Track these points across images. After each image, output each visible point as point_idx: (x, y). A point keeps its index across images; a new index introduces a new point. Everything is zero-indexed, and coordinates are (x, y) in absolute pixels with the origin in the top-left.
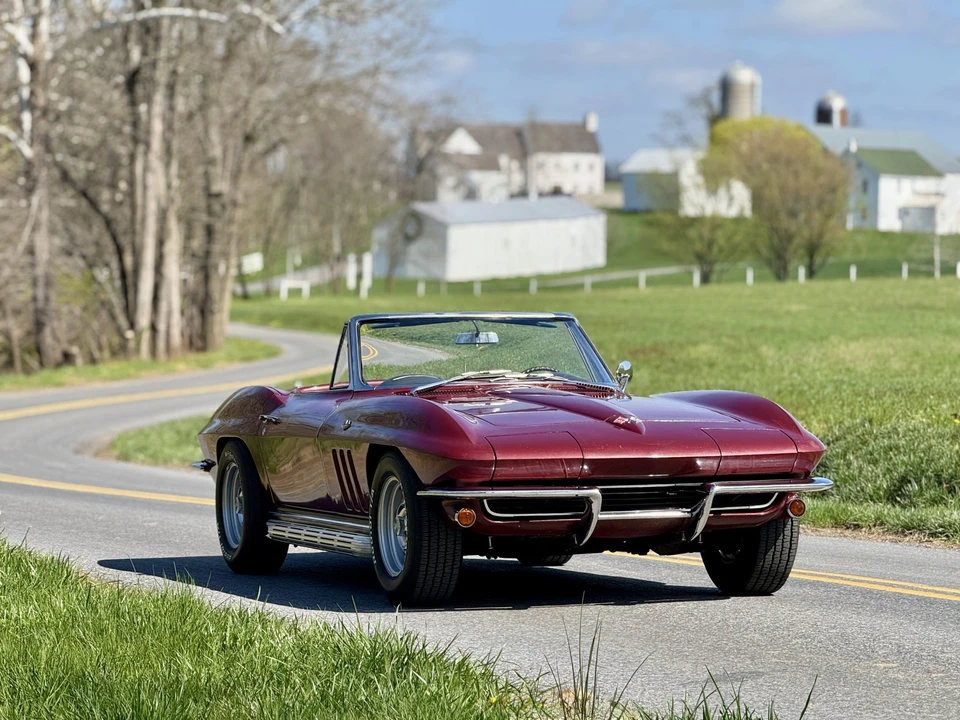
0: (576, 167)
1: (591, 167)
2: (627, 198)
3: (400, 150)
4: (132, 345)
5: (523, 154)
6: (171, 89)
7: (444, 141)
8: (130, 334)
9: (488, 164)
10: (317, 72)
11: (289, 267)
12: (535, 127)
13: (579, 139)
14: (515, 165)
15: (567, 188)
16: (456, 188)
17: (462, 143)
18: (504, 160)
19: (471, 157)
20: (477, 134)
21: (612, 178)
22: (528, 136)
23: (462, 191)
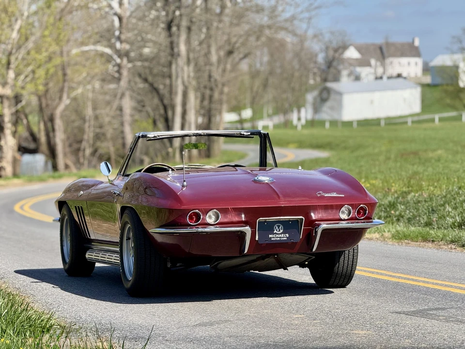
0: (409, 64)
1: (416, 64)
2: (433, 79)
3: (321, 58)
5: (383, 58)
6: (189, 29)
7: (342, 53)
8: (170, 150)
9: (365, 63)
10: (265, 20)
11: (265, 115)
12: (388, 44)
13: (411, 51)
14: (379, 63)
15: (404, 74)
16: (349, 75)
17: (352, 53)
18: (373, 62)
19: (357, 59)
20: (359, 49)
21: (426, 69)
22: (384, 50)
23: (353, 77)
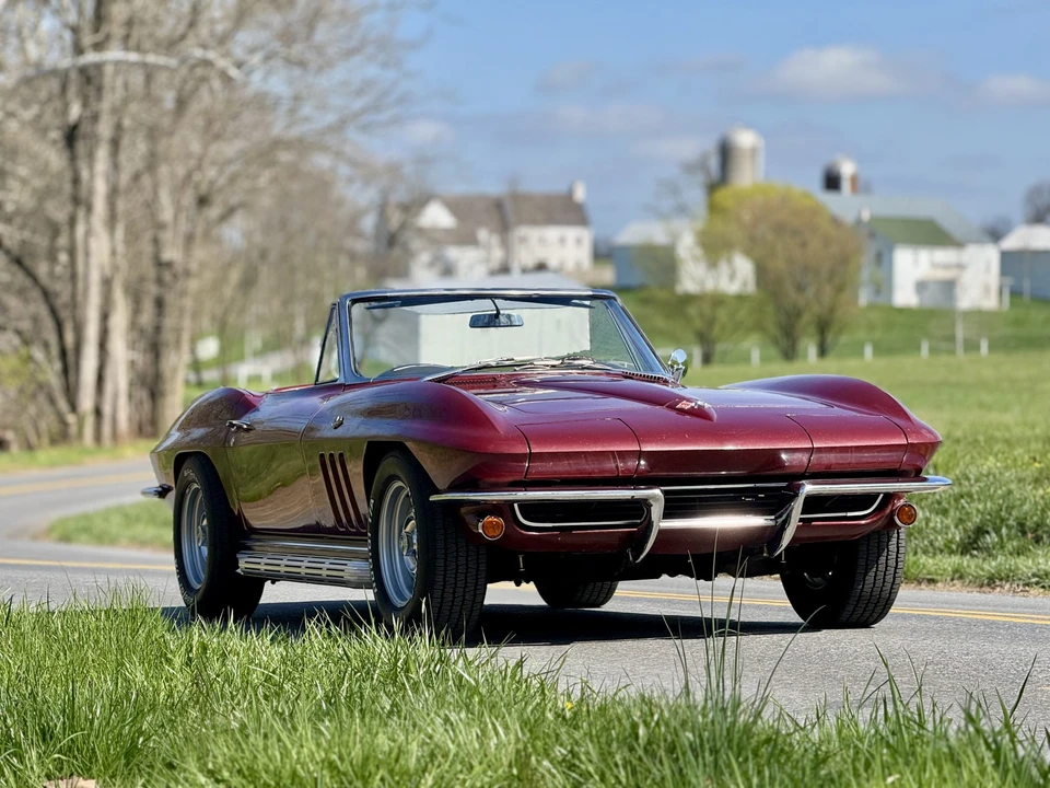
0: (562, 241)
1: (579, 241)
2: (619, 274)
3: (368, 223)
4: (73, 430)
5: (504, 228)
6: (115, 143)
7: (417, 214)
8: (71, 419)
9: (466, 239)
10: (278, 128)
11: (248, 350)
12: (517, 198)
13: (566, 211)
14: (495, 240)
15: (553, 262)
16: (431, 265)
17: (437, 216)
18: (483, 234)
19: (447, 231)
20: (454, 206)
21: (602, 254)
22: (509, 208)
23: (439, 269)
